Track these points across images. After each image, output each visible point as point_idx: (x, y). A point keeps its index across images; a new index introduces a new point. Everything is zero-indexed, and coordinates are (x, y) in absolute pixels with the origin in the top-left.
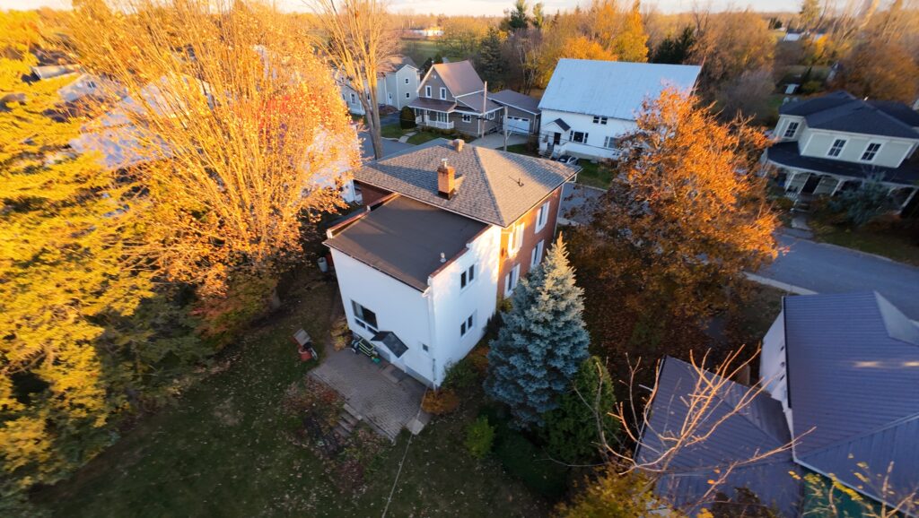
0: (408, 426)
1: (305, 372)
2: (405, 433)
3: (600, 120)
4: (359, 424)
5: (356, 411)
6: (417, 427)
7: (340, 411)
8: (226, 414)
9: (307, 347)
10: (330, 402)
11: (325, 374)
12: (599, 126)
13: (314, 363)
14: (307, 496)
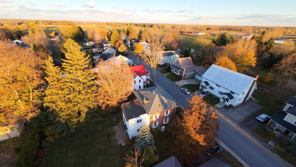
0: (122, 144)
1: (113, 126)
2: (121, 144)
3: (218, 86)
4: (116, 139)
5: (116, 137)
6: (123, 145)
7: (114, 136)
8: (100, 128)
9: (115, 122)
10: (114, 133)
11: (116, 128)
12: (217, 87)
13: (115, 125)
14: (103, 147)
